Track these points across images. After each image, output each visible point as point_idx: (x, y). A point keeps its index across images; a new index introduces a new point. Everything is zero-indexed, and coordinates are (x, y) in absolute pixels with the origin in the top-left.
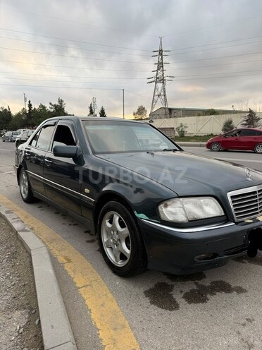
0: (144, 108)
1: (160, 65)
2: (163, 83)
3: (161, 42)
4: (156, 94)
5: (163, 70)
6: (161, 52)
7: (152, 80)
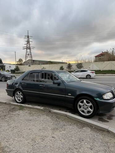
0: (22, 60)
1: (28, 42)
2: (30, 49)
3: (28, 32)
4: (27, 54)
5: (29, 44)
6: (28, 37)
7: (25, 48)
